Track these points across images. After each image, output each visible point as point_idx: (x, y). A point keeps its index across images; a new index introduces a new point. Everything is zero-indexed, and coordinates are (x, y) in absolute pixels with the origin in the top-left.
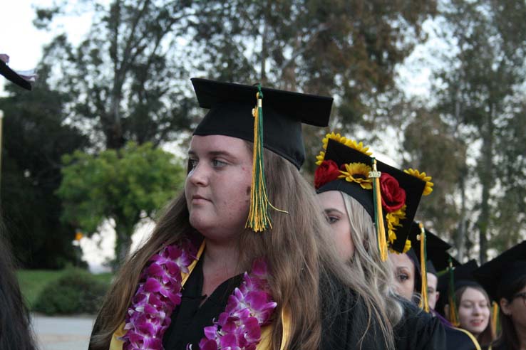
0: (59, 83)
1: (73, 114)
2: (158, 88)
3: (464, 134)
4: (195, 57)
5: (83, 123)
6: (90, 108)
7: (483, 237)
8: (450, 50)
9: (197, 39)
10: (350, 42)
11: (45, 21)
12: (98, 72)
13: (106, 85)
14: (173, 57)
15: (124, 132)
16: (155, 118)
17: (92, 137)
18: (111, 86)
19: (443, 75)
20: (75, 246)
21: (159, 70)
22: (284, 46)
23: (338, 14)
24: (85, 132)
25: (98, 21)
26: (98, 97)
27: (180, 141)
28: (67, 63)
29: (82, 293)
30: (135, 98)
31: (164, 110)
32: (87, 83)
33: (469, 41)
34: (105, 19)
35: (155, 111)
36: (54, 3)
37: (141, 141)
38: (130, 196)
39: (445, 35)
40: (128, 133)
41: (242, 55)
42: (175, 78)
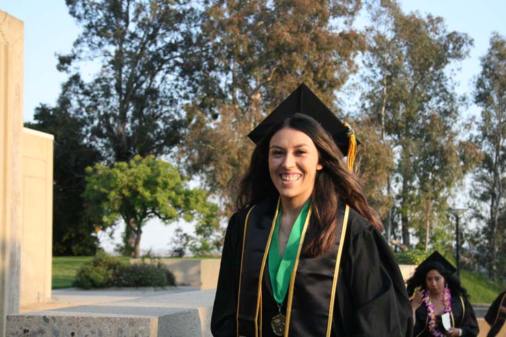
0: (77, 112)
1: (89, 135)
2: (154, 114)
3: (387, 141)
4: (181, 89)
5: (97, 142)
6: (102, 130)
7: (405, 220)
8: (375, 77)
9: (182, 75)
10: (299, 72)
11: (66, 65)
12: (108, 103)
13: (114, 112)
14: (165, 88)
15: (129, 148)
16: (152, 136)
17: (104, 152)
18: (118, 113)
19: (371, 97)
20: (93, 237)
21: (154, 99)
22: (250, 78)
23: (290, 52)
24: (99, 149)
25: (107, 63)
26: (108, 122)
27: (172, 154)
28: (81, 97)
29: (111, 271)
30: (137, 122)
31: (159, 130)
32: (99, 112)
33: (388, 68)
34: (111, 62)
35: (152, 132)
36: (73, 51)
37: (143, 154)
38: (139, 197)
39: (371, 65)
40: (132, 148)
41: (218, 86)
42: (166, 105)
